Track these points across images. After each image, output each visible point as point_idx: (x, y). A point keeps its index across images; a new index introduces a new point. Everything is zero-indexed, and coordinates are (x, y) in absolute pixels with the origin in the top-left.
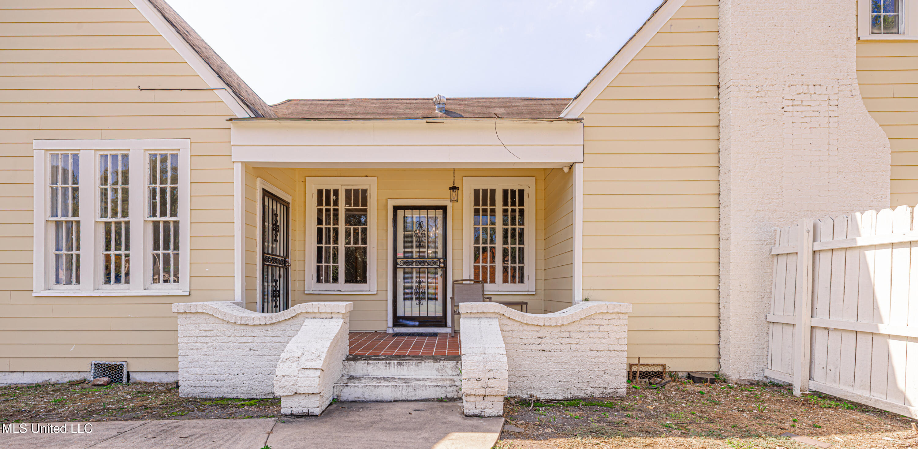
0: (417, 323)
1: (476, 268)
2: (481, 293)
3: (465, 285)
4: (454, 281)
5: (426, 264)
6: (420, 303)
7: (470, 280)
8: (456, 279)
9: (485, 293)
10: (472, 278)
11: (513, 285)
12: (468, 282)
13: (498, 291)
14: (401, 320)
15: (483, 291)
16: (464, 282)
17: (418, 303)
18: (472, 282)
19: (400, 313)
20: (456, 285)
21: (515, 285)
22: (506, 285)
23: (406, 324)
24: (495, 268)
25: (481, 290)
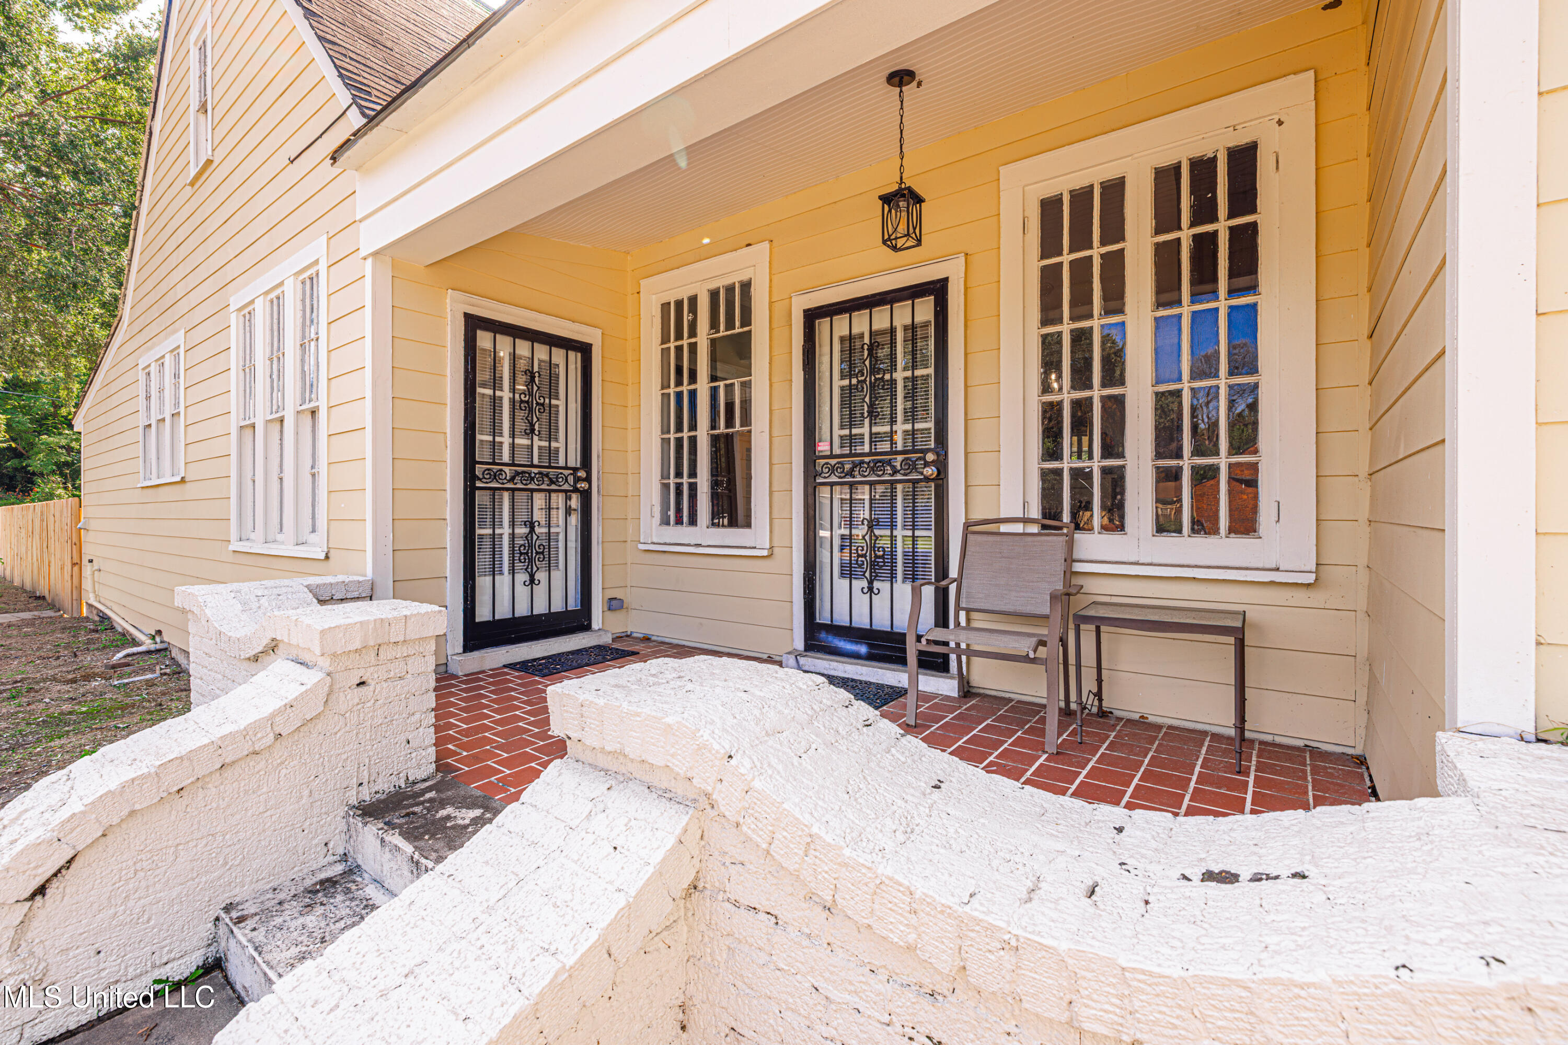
0: (863, 649)
1: (1051, 481)
2: (1060, 567)
3: (1005, 538)
4: (967, 525)
5: (889, 470)
6: (871, 589)
7: (1026, 521)
8: (976, 515)
9: (1078, 567)
10: (1035, 512)
11: (1201, 541)
12: (1018, 528)
13: (1137, 563)
14: (823, 635)
15: (1070, 560)
16: (1004, 528)
17: (866, 590)
18: (1034, 529)
19: (823, 617)
20: (971, 537)
21: (1212, 540)
22: (1168, 541)
23: (836, 648)
24: (1122, 478)
25: (1061, 555)
